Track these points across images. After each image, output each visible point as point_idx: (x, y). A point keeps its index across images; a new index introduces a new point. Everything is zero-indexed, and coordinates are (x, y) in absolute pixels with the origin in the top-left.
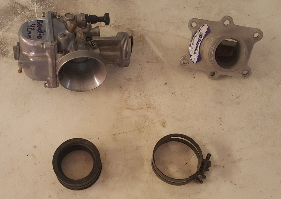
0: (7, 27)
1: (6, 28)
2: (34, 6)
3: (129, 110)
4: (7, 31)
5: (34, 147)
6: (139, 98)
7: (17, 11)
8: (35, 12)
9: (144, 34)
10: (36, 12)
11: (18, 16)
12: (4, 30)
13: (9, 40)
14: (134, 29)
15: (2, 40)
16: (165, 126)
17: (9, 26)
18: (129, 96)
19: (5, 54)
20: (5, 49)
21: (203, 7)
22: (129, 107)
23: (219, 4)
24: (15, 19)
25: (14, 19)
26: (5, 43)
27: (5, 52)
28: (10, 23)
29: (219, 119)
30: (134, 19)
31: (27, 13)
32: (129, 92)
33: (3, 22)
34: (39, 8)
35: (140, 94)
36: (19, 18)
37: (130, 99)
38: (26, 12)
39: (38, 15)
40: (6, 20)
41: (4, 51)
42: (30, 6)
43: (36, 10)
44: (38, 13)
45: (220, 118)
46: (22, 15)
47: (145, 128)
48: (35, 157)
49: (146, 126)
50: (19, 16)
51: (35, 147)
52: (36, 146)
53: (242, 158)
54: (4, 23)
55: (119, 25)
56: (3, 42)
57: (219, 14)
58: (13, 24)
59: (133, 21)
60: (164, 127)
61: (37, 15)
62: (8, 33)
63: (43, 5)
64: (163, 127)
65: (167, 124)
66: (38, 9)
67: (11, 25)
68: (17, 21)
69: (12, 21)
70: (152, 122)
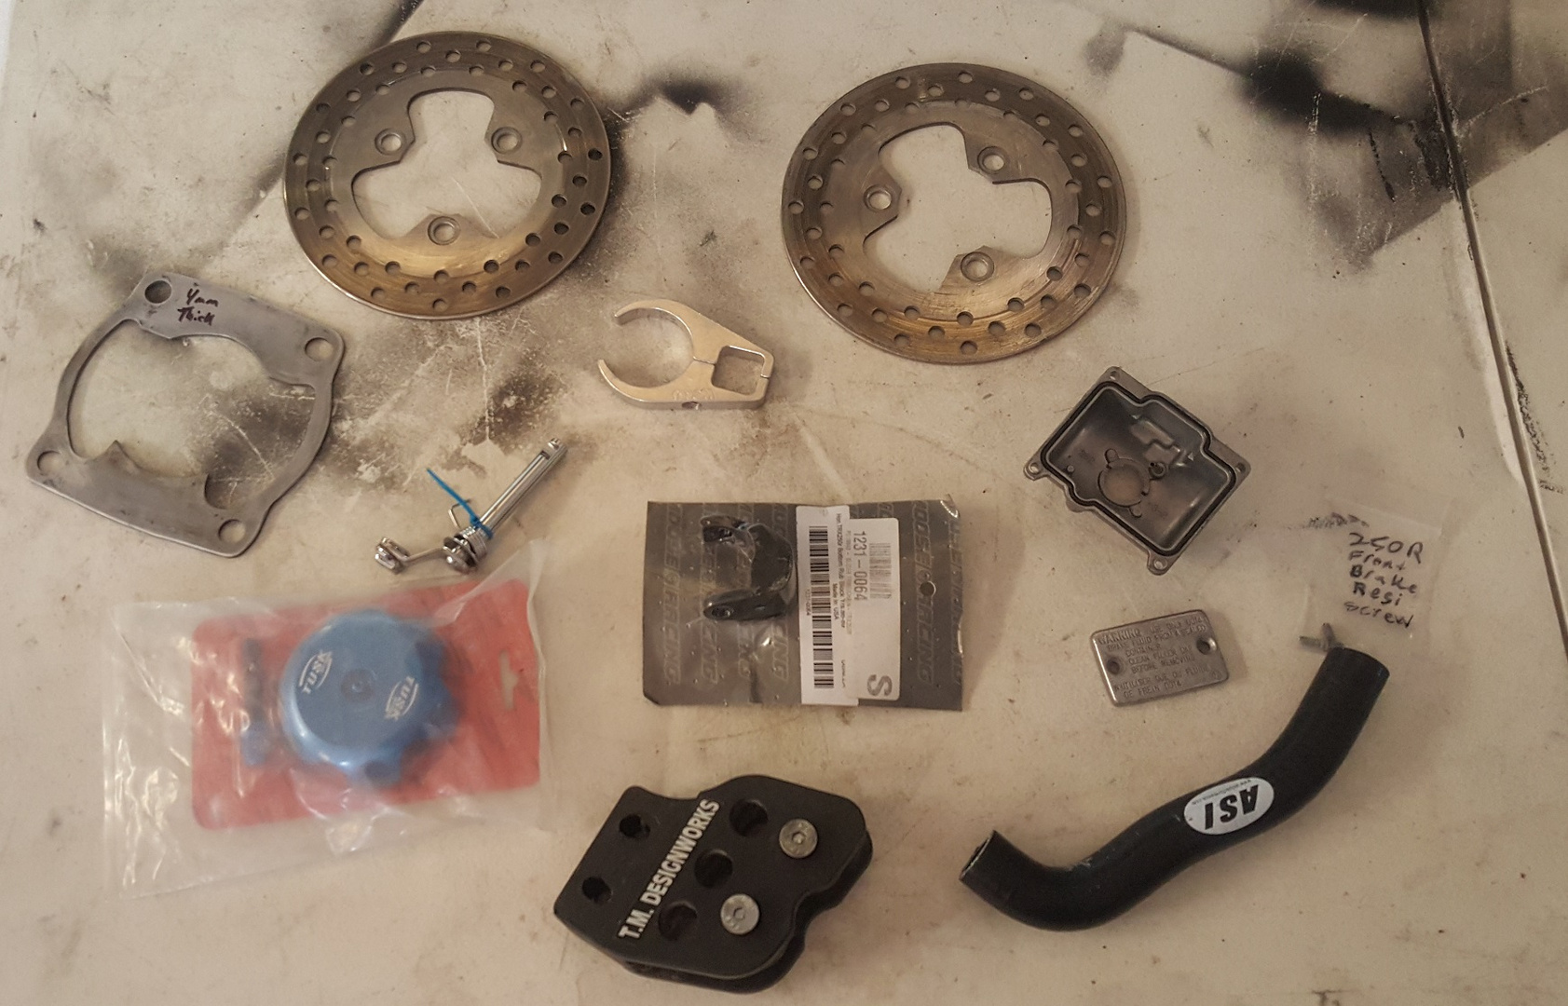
0: (398, 395)
1: (395, 397)
2: (474, 327)
4: (396, 408)
7: (424, 343)
8: (476, 346)
9: (798, 422)
10: (480, 345)
11: (429, 360)
12: (388, 406)
13: (404, 437)
15: (385, 438)
17: (404, 392)
19: (394, 483)
20: (393, 466)
24: (421, 368)
25: (417, 367)
26: (393, 448)
27: (393, 476)
28: (406, 383)
31: (455, 347)
33: (386, 377)
34: (488, 333)
36: (432, 364)
38: (451, 346)
39: (487, 357)
40: (393, 371)
41: (392, 472)
42: (462, 326)
43: (479, 337)
44: (487, 350)
46: (439, 355)
50: (432, 357)
54: (388, 383)
56: (387, 445)
58: (416, 386)
61: (484, 355)
62: (401, 413)
63: (499, 323)
66: (486, 334)
67: (409, 389)
68: (426, 375)
69: (412, 374)
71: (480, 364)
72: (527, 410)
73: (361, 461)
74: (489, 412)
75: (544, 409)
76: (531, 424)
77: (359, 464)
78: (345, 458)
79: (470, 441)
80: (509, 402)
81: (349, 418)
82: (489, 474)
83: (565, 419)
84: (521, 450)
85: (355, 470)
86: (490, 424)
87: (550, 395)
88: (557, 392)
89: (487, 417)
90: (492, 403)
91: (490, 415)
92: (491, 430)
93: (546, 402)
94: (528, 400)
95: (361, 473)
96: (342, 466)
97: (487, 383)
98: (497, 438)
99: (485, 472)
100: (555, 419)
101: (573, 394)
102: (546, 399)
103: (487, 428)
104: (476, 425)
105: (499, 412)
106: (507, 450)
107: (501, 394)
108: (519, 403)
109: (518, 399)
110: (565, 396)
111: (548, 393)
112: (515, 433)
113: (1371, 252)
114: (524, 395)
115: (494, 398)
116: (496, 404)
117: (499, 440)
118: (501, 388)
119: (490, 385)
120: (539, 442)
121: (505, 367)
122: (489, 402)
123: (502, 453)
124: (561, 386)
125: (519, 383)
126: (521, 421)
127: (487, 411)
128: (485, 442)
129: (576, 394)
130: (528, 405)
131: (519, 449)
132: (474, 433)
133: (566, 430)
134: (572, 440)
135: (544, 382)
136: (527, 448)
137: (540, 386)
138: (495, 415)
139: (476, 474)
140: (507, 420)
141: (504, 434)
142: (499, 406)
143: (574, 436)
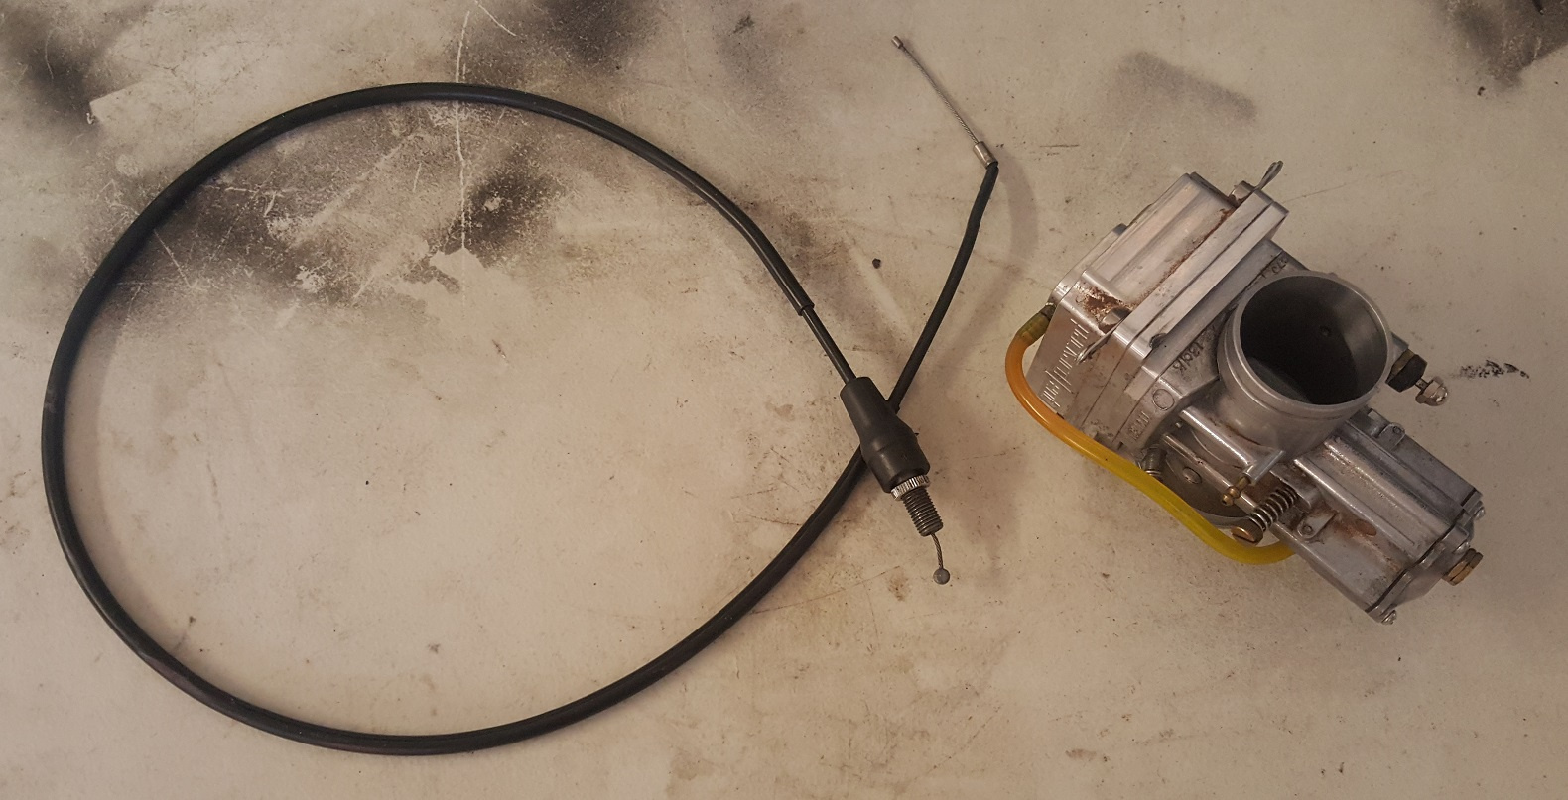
0: (353, 190)
1: (348, 192)
2: (452, 114)
3: (778, 527)
4: (353, 203)
5: (432, 648)
6: (818, 484)
7: (389, 130)
8: (454, 138)
9: (848, 241)
10: (458, 136)
11: (393, 151)
12: (338, 202)
13: (357, 241)
14: (812, 220)
15: (333, 241)
16: (903, 593)
17: (360, 187)
18: (781, 475)
19: (341, 295)
20: (341, 275)
21: (1072, 146)
22: (778, 514)
23: (1129, 135)
24: (383, 160)
25: (378, 159)
26: (342, 253)
27: (341, 287)
28: (364, 176)
29: (1102, 579)
30: (816, 180)
31: (427, 137)
32: (782, 461)
33: (338, 169)
34: (469, 122)
35: (822, 468)
36: (397, 156)
37: (783, 485)
38: (422, 135)
39: (466, 150)
40: (348, 162)
41: (339, 282)
42: (436, 113)
43: (457, 127)
44: (466, 142)
45: (1105, 576)
46: (406, 145)
47: (831, 597)
48: (432, 687)
49: (836, 589)
50: (397, 148)
51: (435, 649)
52: (437, 646)
53: (1171, 730)
54: (341, 175)
55: (758, 200)
56: (335, 248)
57: (1127, 177)
58: (376, 181)
59: (809, 186)
60: (900, 597)
61: (463, 148)
62: (354, 211)
63: (484, 112)
64: (896, 599)
65: (911, 587)
66: (465, 123)
67: (366, 184)
68: (389, 168)
69: (371, 166)
70: (859, 579)
71: (457, 157)
72: (515, 215)
73: (301, 267)
74: (466, 215)
75: (536, 214)
76: (518, 231)
77: (298, 270)
78: (280, 262)
79: (441, 249)
80: (493, 205)
81: (287, 215)
82: (464, 288)
83: (561, 226)
84: (505, 263)
85: (293, 277)
86: (467, 230)
87: (544, 199)
88: (553, 194)
89: (464, 221)
90: (471, 204)
91: (467, 219)
92: (468, 236)
93: (539, 206)
94: (517, 202)
95: (300, 281)
96: (276, 272)
97: (465, 181)
98: (475, 246)
99: (458, 287)
100: (548, 225)
101: (572, 198)
102: (538, 203)
103: (464, 234)
104: (449, 230)
105: (479, 214)
106: (487, 261)
107: (481, 195)
108: (504, 207)
109: (503, 202)
110: (563, 200)
111: (540, 196)
112: (498, 242)
113: (1519, 69)
114: (511, 197)
115: (473, 199)
116: (475, 205)
117: (478, 249)
118: (482, 187)
119: (469, 184)
120: (529, 254)
121: (489, 163)
122: (467, 203)
123: (481, 265)
124: (558, 188)
125: (505, 183)
126: (506, 227)
127: (463, 216)
128: (460, 250)
129: (575, 199)
130: (516, 209)
131: (502, 261)
132: (447, 239)
133: (562, 240)
134: (569, 252)
135: (537, 184)
136: (512, 260)
137: (531, 187)
138: (474, 220)
139: (448, 288)
140: (489, 226)
141: (484, 242)
142: (479, 208)
143: (571, 247)
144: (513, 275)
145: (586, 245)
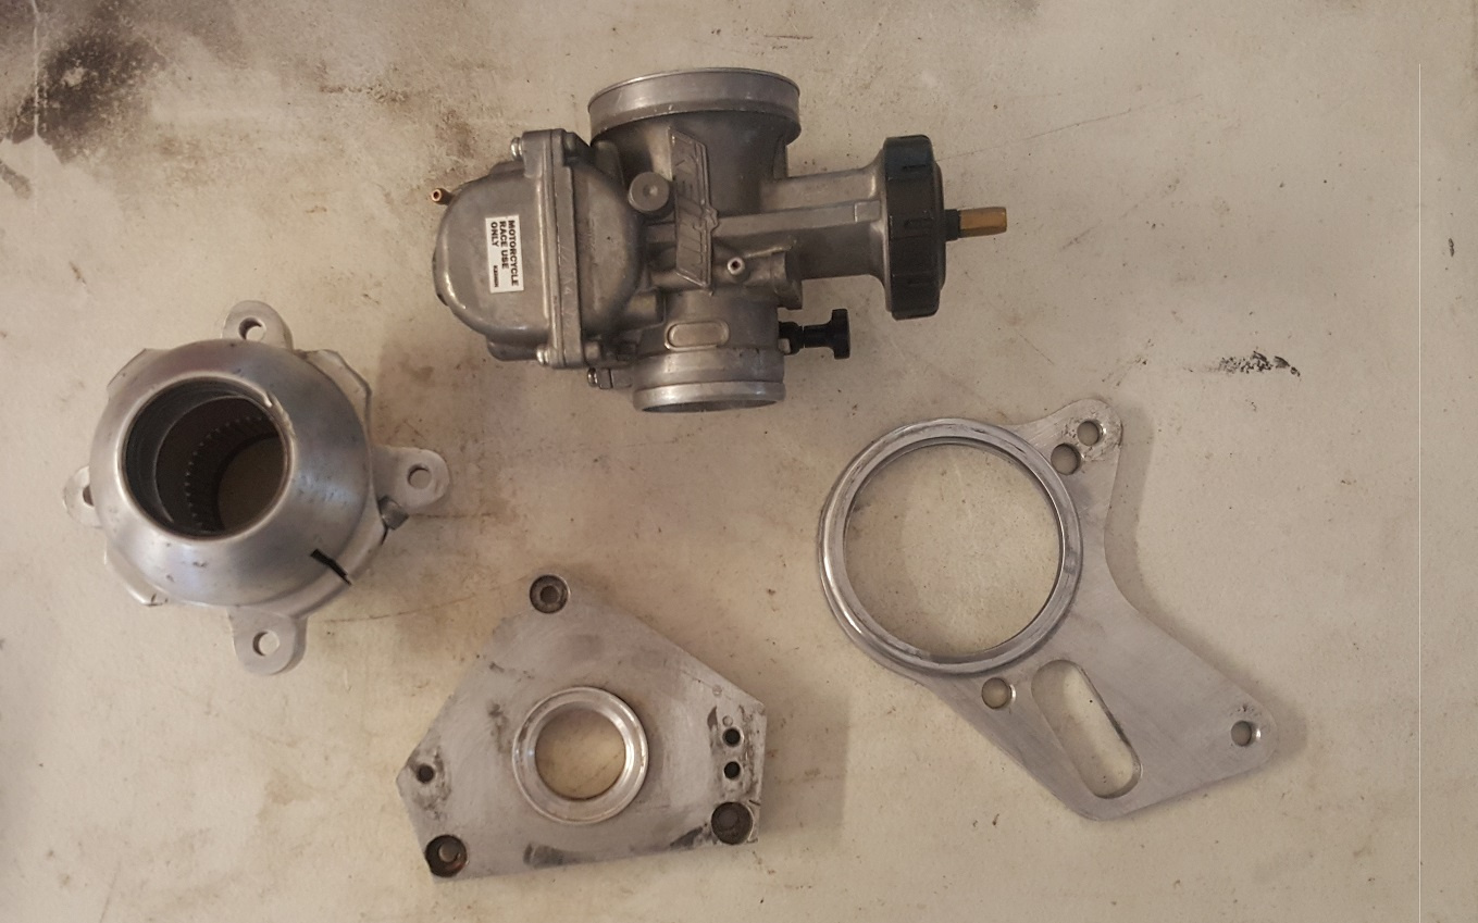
72: (101, 94)
74: (41, 91)
75: (128, 93)
76: (104, 116)
79: (8, 136)
80: (74, 78)
82: (36, 192)
83: (159, 112)
84: (87, 158)
86: (41, 111)
87: (138, 72)
88: (150, 66)
89: (37, 99)
90: (46, 76)
91: (41, 96)
92: (42, 120)
93: (131, 82)
94: (103, 78)
97: (39, 44)
98: (51, 133)
99: (28, 189)
100: (142, 109)
101: (174, 73)
102: (130, 77)
103: (36, 117)
104: (19, 110)
105: (56, 91)
106: (65, 155)
107: (59, 63)
108: (87, 81)
109: (87, 74)
110: (162, 75)
111: (135, 68)
112: (79, 129)
114: (97, 68)
115: (49, 68)
116: (51, 77)
117: (54, 138)
118: (61, 53)
119: (45, 48)
120: (117, 148)
121: (70, 20)
122: (41, 74)
123: (56, 160)
124: (156, 58)
125: (89, 48)
126: (89, 110)
127: (37, 89)
128: (31, 139)
129: (177, 74)
130: (102, 84)
131: (84, 155)
132: (15, 122)
133: (160, 132)
134: (168, 148)
135: (130, 50)
136: (95, 155)
137: (123, 55)
138: (50, 97)
139: (16, 190)
140: (68, 107)
141: (61, 129)
142: (56, 82)
143: (170, 141)
144: (97, 175)
145: (189, 139)
